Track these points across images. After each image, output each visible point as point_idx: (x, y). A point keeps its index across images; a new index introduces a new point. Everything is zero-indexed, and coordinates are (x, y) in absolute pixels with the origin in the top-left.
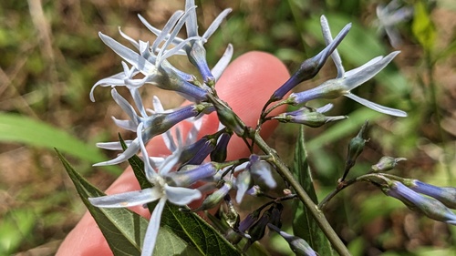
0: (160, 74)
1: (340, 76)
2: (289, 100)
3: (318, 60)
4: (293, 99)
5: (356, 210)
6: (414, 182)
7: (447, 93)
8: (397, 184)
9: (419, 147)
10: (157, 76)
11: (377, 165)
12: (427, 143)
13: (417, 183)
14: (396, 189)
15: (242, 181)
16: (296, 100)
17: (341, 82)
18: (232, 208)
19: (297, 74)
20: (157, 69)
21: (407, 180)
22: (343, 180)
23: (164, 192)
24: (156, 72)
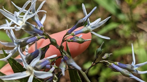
0: (25, 25)
1: (89, 25)
2: (72, 34)
3: (85, 20)
4: (73, 34)
6: (117, 63)
8: (112, 64)
10: (25, 26)
11: (104, 57)
13: (119, 63)
14: (112, 66)
15: (62, 67)
16: (74, 34)
17: (89, 27)
18: (55, 75)
19: (77, 24)
20: (24, 23)
21: (115, 63)
22: (94, 63)
23: (33, 73)
24: (24, 24)
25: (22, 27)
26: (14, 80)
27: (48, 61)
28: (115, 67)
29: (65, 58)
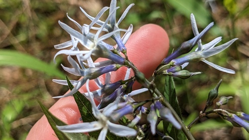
0: (97, 49)
2: (171, 64)
3: (192, 43)
4: (173, 63)
5: (194, 96)
6: (242, 114)
7: (244, 32)
8: (233, 115)
9: (228, 62)
11: (220, 102)
12: (232, 60)
13: (244, 114)
14: (233, 119)
15: (152, 119)
16: (175, 64)
17: (200, 53)
18: (140, 129)
19: (179, 50)
20: (96, 46)
21: (238, 113)
22: (203, 113)
23: (107, 125)
24: (95, 48)
25: (93, 52)
26: (81, 133)
27: (130, 108)
28: (238, 120)
29: (157, 105)
